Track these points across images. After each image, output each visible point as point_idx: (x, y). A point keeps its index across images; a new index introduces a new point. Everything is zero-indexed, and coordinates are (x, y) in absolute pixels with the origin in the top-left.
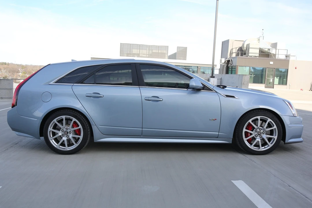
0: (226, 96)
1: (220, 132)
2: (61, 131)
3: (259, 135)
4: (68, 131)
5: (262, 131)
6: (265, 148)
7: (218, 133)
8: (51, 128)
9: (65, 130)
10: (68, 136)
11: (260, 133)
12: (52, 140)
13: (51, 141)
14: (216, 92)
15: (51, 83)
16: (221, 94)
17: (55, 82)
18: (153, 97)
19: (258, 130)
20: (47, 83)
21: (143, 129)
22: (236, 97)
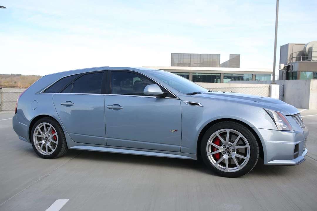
1: (182, 146)
11: (228, 150)
15: (40, 93)
16: (184, 101)
17: (44, 92)
18: (115, 105)
19: (227, 146)
20: (38, 93)
21: (107, 138)
22: (200, 105)
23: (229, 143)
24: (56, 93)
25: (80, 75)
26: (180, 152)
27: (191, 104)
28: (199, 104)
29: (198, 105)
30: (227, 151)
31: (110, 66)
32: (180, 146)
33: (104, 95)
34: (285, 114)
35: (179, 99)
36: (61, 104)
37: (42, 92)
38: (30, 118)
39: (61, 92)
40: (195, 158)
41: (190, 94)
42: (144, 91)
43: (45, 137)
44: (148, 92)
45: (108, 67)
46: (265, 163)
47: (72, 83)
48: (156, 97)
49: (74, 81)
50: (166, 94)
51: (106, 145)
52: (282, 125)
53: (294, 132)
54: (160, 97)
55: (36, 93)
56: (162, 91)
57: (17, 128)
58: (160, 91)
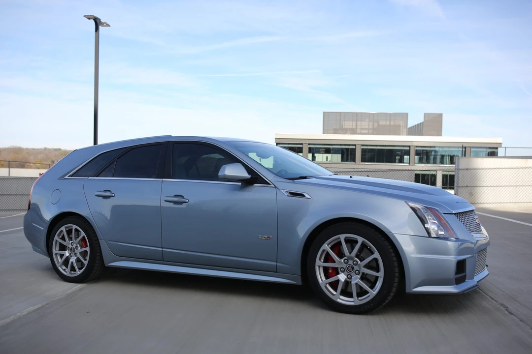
1: (279, 263)
7: (275, 263)
15: (66, 177)
16: (282, 191)
17: (71, 176)
18: (176, 196)
20: (62, 177)
21: (164, 249)
22: (307, 196)
24: (89, 178)
25: (127, 148)
26: (275, 271)
27: (293, 194)
28: (304, 194)
29: (302, 195)
30: (350, 270)
31: (173, 135)
32: (274, 262)
33: (161, 180)
34: (442, 211)
35: (275, 187)
36: (96, 195)
37: (69, 176)
38: (48, 216)
39: (97, 177)
40: (298, 281)
41: (293, 179)
42: (219, 174)
43: (70, 246)
44: (225, 175)
45: (170, 136)
46: (407, 291)
47: (114, 162)
48: (240, 184)
49: (118, 159)
50: (254, 179)
51: (162, 260)
52: (436, 229)
53: (455, 241)
54: (247, 183)
55: (60, 177)
56: (249, 173)
57: (30, 233)
58: (245, 174)
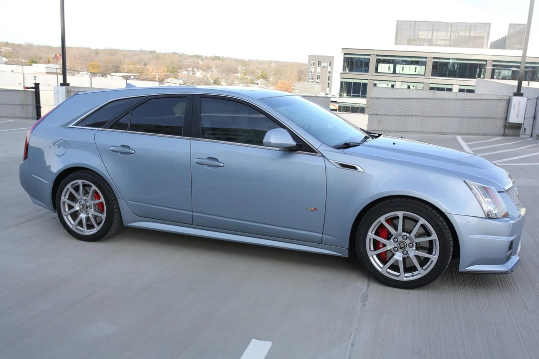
0: (341, 164)
1: (325, 234)
2: (78, 204)
3: (401, 248)
4: (88, 204)
5: (408, 241)
6: (413, 276)
8: (65, 196)
9: (83, 202)
10: (87, 213)
11: (403, 246)
12: (66, 216)
13: (65, 218)
14: (323, 156)
15: (70, 126)
16: (332, 161)
17: (77, 124)
18: (209, 158)
19: (400, 239)
20: (66, 125)
21: (194, 213)
22: (360, 169)
23: (404, 234)
24: (101, 129)
25: (144, 98)
26: (320, 243)
27: (344, 166)
32: (321, 233)
33: (190, 138)
34: (496, 189)
36: (112, 150)
37: (73, 125)
38: (56, 166)
39: (108, 128)
40: (346, 254)
42: (264, 141)
47: (129, 112)
49: (133, 110)
50: (302, 147)
51: (191, 224)
54: (290, 150)
55: (63, 126)
56: (295, 141)
